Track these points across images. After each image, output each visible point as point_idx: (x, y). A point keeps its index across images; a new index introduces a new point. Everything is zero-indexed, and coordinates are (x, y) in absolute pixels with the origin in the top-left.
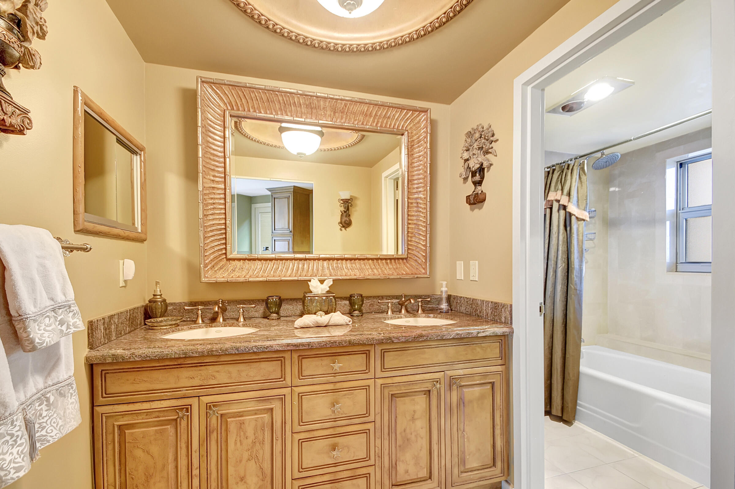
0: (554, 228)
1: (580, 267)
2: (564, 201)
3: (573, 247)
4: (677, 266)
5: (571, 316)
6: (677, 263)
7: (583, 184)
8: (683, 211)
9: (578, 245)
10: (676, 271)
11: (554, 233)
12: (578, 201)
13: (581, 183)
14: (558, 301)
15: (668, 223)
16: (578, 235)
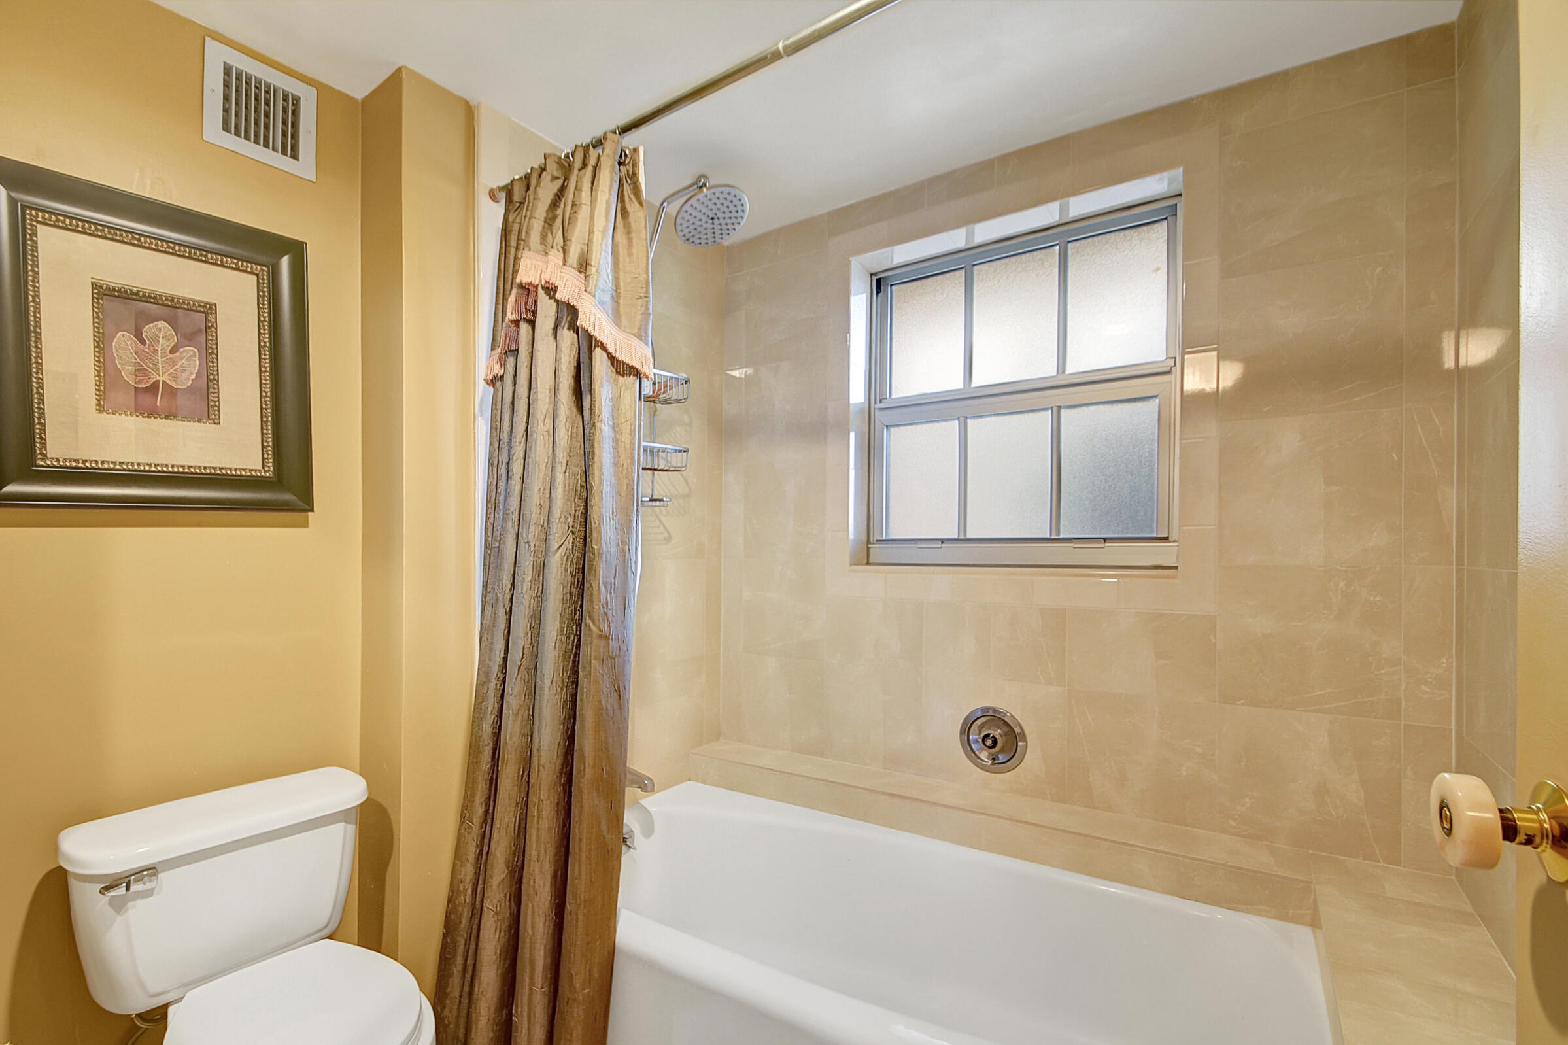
0: (540, 396)
1: (623, 551)
2: (569, 288)
3: (596, 472)
4: (868, 549)
5: (586, 743)
6: (868, 542)
7: (633, 235)
8: (882, 406)
9: (615, 464)
10: (868, 563)
11: (540, 417)
12: (616, 297)
13: (629, 233)
14: (547, 683)
15: (852, 435)
16: (616, 428)
